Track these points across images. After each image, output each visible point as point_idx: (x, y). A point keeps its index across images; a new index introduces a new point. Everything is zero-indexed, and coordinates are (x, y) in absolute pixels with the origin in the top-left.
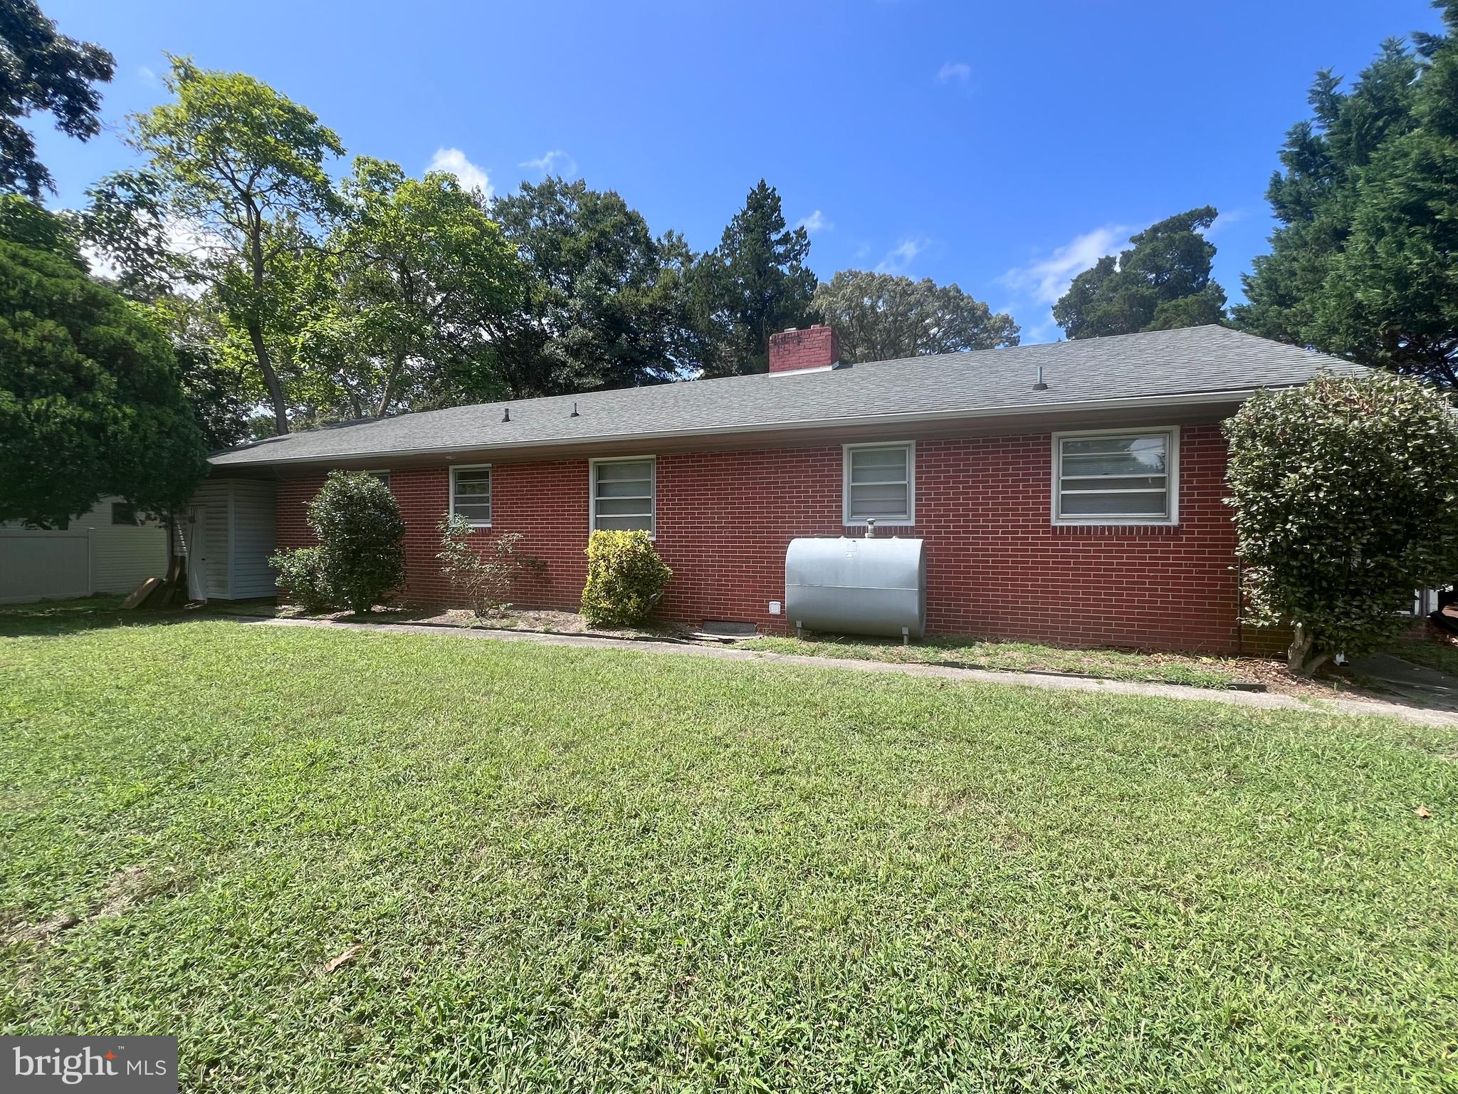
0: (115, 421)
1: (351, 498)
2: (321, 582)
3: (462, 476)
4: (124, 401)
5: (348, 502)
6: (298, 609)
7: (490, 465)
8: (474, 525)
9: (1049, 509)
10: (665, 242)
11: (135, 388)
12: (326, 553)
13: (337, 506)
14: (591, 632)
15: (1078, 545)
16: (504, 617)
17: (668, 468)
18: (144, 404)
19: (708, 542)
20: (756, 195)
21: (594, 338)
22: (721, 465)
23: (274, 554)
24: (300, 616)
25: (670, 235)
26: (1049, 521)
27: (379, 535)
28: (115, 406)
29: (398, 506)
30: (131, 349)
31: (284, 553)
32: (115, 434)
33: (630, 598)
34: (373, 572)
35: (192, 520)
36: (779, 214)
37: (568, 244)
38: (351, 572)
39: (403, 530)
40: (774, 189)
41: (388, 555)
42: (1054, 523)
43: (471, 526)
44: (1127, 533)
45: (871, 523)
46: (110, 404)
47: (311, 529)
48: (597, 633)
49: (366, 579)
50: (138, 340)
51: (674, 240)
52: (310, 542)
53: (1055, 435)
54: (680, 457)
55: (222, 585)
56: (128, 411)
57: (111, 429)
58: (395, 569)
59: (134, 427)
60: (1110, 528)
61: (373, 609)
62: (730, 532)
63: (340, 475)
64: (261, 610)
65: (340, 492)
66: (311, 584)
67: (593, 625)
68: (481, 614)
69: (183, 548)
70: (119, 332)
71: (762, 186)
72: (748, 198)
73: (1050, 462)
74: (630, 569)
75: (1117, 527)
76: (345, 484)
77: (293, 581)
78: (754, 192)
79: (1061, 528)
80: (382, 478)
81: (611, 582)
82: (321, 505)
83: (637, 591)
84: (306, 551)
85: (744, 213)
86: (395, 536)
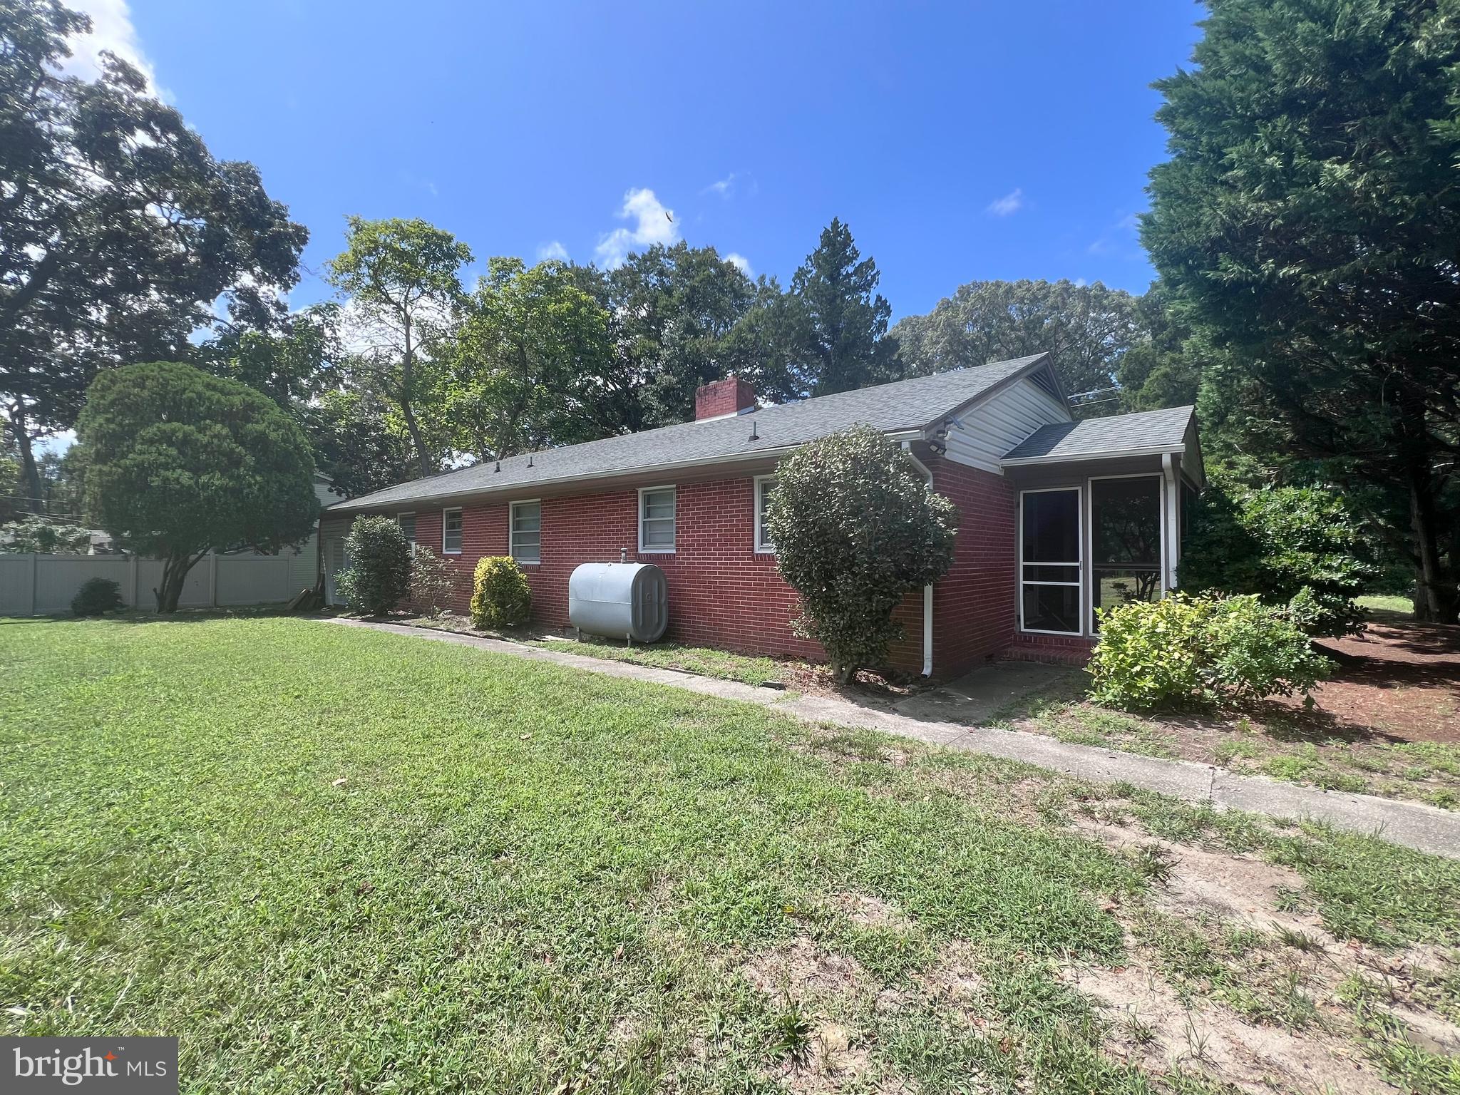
3: (449, 515)
7: (461, 508)
9: (752, 539)
10: (757, 285)
17: (547, 508)
19: (567, 565)
20: (829, 233)
22: (574, 506)
25: (762, 279)
26: (752, 549)
36: (853, 247)
40: (846, 225)
42: (757, 551)
50: (273, 430)
53: (756, 478)
54: (553, 500)
61: (388, 613)
62: (578, 558)
63: (363, 518)
68: (433, 617)
70: (262, 426)
71: (835, 224)
72: (821, 237)
73: (753, 501)
78: (826, 230)
85: (818, 252)
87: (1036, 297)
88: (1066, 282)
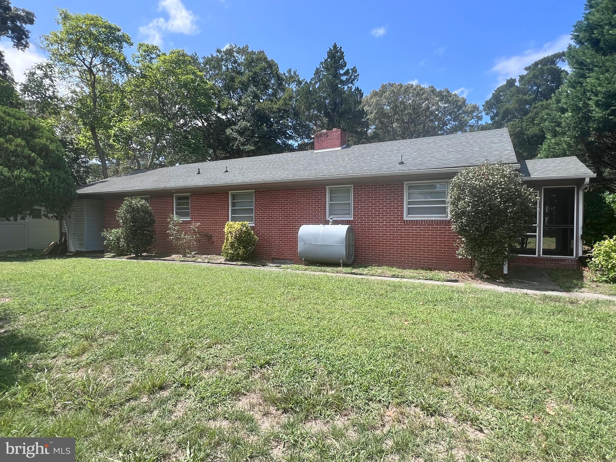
0: (43, 178)
1: (134, 208)
2: (122, 242)
3: (179, 198)
4: (46, 169)
5: (132, 210)
6: (112, 255)
7: (190, 194)
8: (181, 219)
9: (403, 213)
10: (287, 75)
11: (49, 163)
12: (123, 231)
13: (127, 211)
14: (225, 262)
15: (413, 228)
16: (194, 257)
17: (259, 195)
18: (52, 169)
19: (275, 226)
20: (332, 51)
21: (251, 126)
22: (280, 194)
23: (103, 231)
24: (113, 257)
25: (289, 71)
26: (403, 218)
27: (145, 223)
28: (43, 172)
29: (152, 211)
30: (48, 148)
31: (107, 231)
32: (43, 183)
33: (240, 249)
34: (142, 239)
35: (70, 217)
36: (344, 60)
37: (239, 79)
38: (134, 239)
39: (154, 222)
40: (341, 48)
41: (148, 232)
42: (405, 218)
43: (181, 220)
44: (431, 222)
45: (331, 219)
46: (41, 171)
47: (118, 221)
48: (227, 263)
49: (139, 241)
50: (50, 144)
51: (292, 73)
52: (118, 226)
53: (405, 183)
54: (264, 191)
55: (81, 245)
56: (48, 173)
57: (42, 181)
58: (152, 238)
59: (50, 180)
60: (424, 220)
61: (142, 254)
62: (284, 222)
63: (129, 199)
64: (98, 255)
65: (129, 206)
66: (118, 244)
67: (226, 260)
68: (185, 256)
69: (65, 229)
70: (43, 141)
71: (335, 46)
72: (328, 53)
73: (403, 194)
74: (240, 237)
75: (427, 220)
76: (131, 203)
77: (111, 243)
78: (330, 49)
79: (407, 220)
80: (146, 199)
81: (233, 242)
82: (122, 211)
83: (243, 246)
84: (116, 230)
85: (326, 60)
86: (151, 224)
87: (419, 94)
88: (433, 87)
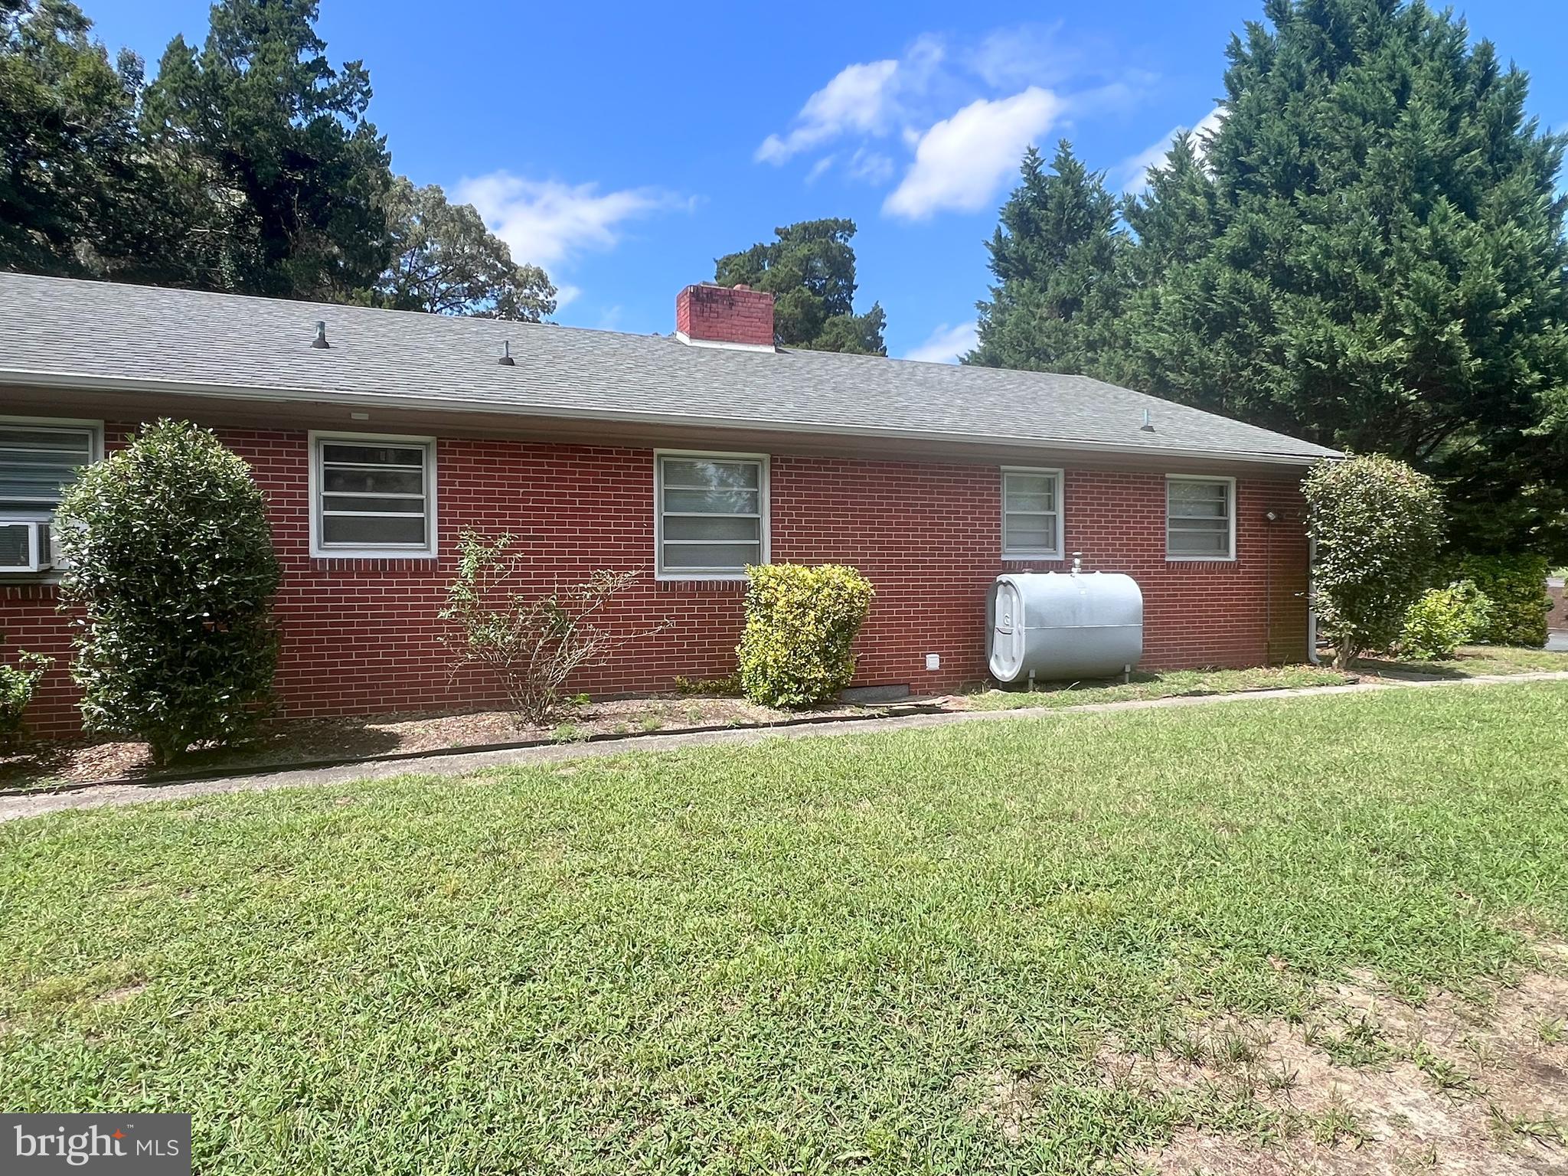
7: (430, 439)
9: (1164, 545)
17: (789, 474)
22: (864, 477)
26: (1164, 556)
42: (1167, 558)
44: (1212, 567)
53: (1166, 476)
54: (808, 461)
60: (1202, 563)
62: (878, 567)
73: (1164, 501)
75: (1206, 562)
